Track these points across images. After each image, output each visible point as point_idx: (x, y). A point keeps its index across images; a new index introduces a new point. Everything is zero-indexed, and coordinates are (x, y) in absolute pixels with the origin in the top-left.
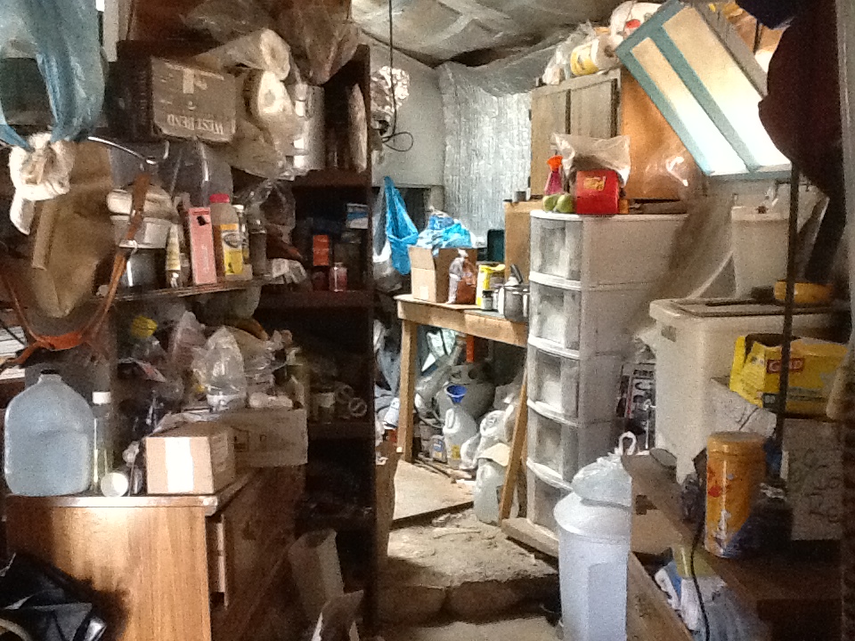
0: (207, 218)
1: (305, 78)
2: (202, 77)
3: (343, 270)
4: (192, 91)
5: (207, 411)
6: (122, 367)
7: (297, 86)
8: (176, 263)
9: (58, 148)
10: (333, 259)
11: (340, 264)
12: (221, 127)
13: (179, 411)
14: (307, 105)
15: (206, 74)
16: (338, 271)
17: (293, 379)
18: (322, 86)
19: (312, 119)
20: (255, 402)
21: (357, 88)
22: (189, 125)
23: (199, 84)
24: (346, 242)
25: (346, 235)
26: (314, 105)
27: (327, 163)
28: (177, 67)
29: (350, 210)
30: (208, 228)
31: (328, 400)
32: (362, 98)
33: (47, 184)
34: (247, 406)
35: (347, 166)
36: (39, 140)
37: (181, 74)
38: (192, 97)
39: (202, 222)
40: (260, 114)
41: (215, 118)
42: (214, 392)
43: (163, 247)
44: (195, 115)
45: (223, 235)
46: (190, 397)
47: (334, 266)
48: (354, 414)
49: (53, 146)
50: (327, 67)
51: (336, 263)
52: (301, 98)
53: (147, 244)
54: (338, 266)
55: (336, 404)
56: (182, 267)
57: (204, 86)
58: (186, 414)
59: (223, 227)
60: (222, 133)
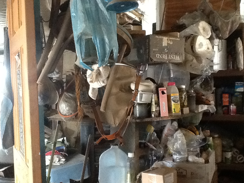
0: (165, 92)
1: (218, 37)
2: (170, 40)
3: (235, 107)
4: (166, 45)
5: (172, 161)
6: (140, 144)
7: (215, 40)
8: (154, 109)
9: (101, 69)
10: (231, 103)
11: (233, 104)
12: (178, 57)
13: (162, 160)
14: (219, 47)
15: (172, 38)
16: (233, 107)
17: (210, 149)
18: (225, 39)
19: (221, 52)
20: (190, 159)
21: (239, 38)
22: (165, 57)
23: (169, 42)
24: (236, 96)
25: (236, 94)
26: (222, 46)
27: (228, 67)
28: (160, 37)
29: (236, 85)
30: (165, 95)
31: (229, 155)
32: (241, 43)
33: (98, 82)
34: (187, 161)
35: (236, 68)
36: (95, 67)
37: (162, 39)
38: (166, 47)
39: (163, 93)
40: (197, 51)
41: (176, 54)
42: (174, 154)
43: (150, 102)
44: (168, 54)
45: (172, 98)
46: (166, 155)
47: (231, 105)
48: (239, 161)
49: (100, 69)
50: (228, 33)
51: (232, 104)
52: (216, 44)
53: (142, 102)
54: (233, 105)
55: (232, 157)
56: (155, 110)
57: (171, 43)
58: (164, 162)
59: (172, 95)
60: (179, 59)
